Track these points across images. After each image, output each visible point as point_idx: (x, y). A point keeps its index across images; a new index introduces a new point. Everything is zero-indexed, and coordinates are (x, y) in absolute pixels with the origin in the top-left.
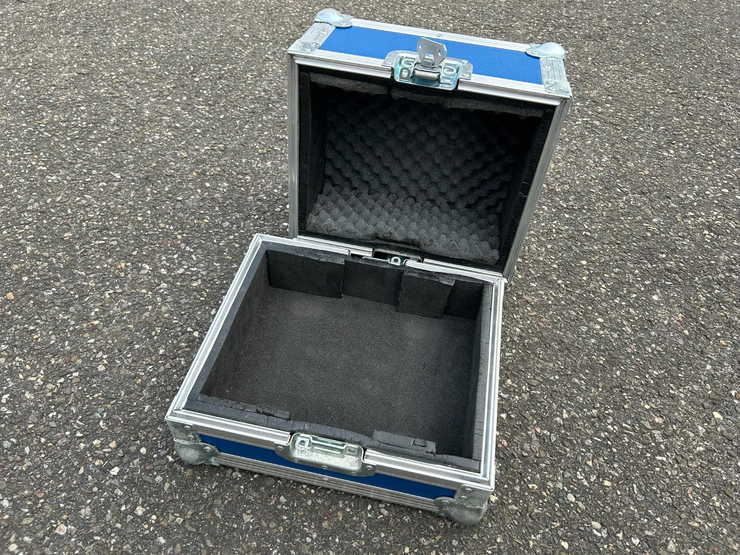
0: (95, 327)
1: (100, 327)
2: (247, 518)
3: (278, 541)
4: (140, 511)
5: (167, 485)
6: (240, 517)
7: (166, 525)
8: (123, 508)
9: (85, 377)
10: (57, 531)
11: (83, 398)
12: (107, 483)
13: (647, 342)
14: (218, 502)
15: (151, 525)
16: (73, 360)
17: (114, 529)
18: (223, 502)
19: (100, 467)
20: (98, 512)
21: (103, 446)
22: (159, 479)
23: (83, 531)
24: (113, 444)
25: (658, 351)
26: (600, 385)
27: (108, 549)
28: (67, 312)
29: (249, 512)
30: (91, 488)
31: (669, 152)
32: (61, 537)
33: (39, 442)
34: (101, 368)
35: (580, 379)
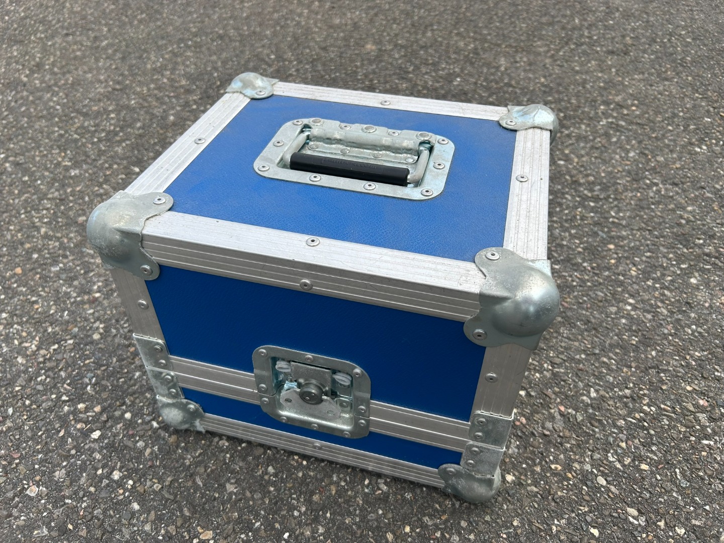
0: (96, 299)
1: (101, 299)
2: (230, 488)
3: (263, 512)
4: (116, 475)
5: (148, 451)
6: (222, 486)
7: (142, 491)
8: (100, 472)
9: (79, 344)
10: (28, 492)
11: (74, 363)
12: (87, 447)
13: (686, 324)
14: (201, 470)
15: (126, 490)
16: (69, 328)
17: (87, 494)
18: (206, 471)
19: (81, 430)
20: (73, 476)
21: (87, 409)
22: (141, 444)
23: (54, 493)
24: (98, 409)
25: (700, 333)
26: (633, 364)
27: (78, 512)
28: (70, 286)
29: (233, 481)
30: (69, 451)
31: (701, 148)
32: (31, 498)
33: (24, 403)
34: (96, 336)
35: (610, 358)
